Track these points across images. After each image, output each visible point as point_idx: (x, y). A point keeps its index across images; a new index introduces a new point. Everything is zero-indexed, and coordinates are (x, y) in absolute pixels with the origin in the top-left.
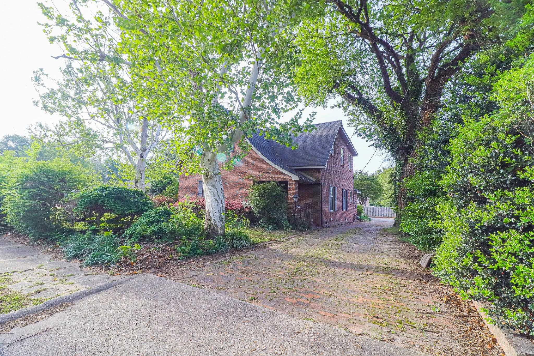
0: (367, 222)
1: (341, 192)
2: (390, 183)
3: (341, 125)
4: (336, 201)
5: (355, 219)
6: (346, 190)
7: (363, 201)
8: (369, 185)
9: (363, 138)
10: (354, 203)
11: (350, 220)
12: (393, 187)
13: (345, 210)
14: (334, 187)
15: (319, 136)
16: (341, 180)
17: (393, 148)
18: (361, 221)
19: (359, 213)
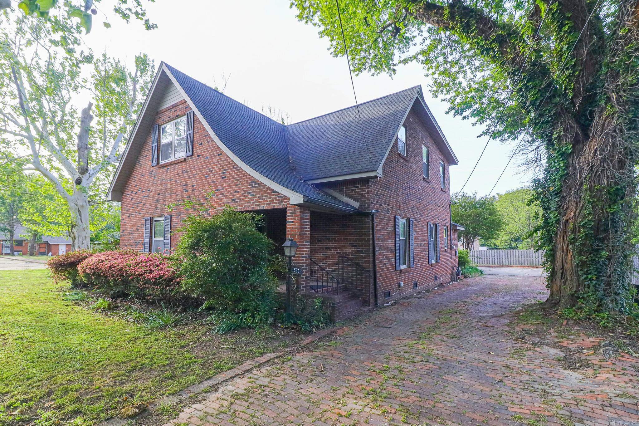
0: (476, 279)
1: (426, 228)
2: (531, 202)
3: (420, 93)
4: (414, 246)
5: (455, 276)
6: (436, 225)
7: (469, 241)
8: (479, 215)
9: (466, 117)
10: (451, 248)
11: (445, 278)
12: (541, 212)
13: (433, 262)
14: (408, 220)
15: (373, 119)
16: (425, 207)
17: (541, 115)
18: (465, 277)
19: (462, 262)
